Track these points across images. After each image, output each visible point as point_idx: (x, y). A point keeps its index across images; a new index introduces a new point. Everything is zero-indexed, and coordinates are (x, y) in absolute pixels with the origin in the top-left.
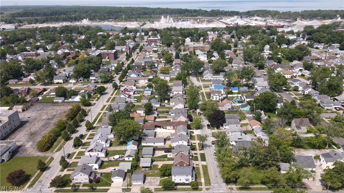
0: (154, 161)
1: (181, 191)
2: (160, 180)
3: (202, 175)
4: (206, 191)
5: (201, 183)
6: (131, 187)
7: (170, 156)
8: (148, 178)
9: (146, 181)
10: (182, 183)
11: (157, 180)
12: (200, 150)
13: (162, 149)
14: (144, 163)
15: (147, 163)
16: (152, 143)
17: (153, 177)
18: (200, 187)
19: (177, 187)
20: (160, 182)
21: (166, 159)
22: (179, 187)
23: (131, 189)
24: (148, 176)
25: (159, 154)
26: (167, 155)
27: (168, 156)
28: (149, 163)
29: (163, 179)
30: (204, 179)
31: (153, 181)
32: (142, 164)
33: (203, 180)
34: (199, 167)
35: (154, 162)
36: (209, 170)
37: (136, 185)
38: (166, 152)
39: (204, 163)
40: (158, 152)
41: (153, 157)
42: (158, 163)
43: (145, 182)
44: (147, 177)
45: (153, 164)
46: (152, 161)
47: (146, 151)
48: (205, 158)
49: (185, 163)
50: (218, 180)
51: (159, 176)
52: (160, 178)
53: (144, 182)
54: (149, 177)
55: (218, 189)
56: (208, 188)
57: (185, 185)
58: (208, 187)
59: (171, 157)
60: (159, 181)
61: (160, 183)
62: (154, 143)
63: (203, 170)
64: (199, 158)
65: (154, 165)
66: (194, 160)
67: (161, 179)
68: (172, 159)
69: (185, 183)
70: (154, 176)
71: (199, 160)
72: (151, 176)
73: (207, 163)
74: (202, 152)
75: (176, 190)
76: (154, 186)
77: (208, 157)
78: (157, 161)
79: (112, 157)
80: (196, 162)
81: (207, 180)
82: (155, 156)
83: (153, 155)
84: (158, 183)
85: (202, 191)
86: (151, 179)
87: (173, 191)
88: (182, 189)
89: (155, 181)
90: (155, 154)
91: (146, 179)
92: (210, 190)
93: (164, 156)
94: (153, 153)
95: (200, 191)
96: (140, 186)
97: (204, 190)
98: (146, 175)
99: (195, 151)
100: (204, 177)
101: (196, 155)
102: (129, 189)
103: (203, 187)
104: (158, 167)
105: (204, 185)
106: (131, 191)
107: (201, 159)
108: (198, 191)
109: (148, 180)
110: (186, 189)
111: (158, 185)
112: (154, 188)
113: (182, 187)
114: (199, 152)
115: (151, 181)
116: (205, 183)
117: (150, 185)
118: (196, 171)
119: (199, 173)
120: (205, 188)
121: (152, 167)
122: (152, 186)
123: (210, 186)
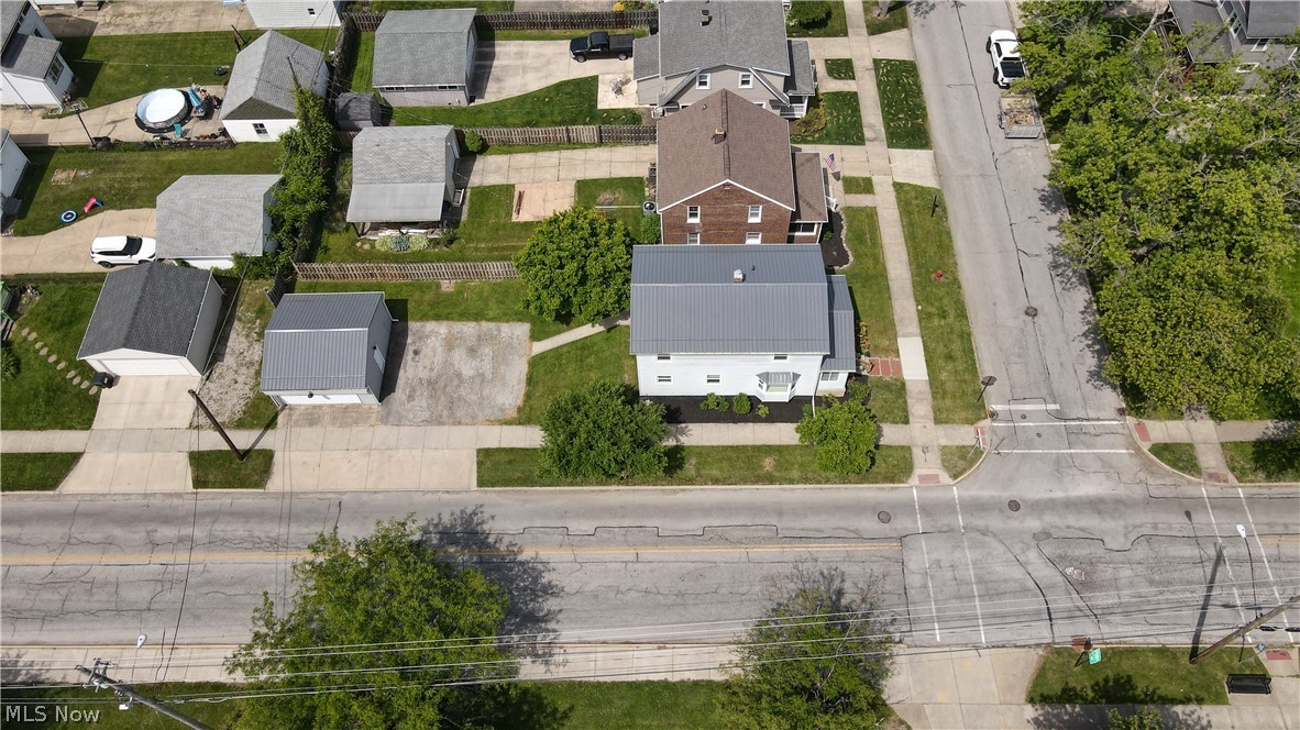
0: (484, 148)
1: (716, 481)
2: (535, 362)
3: (904, 306)
4: (945, 478)
5: (900, 388)
6: (270, 440)
7: (619, 91)
8: (422, 337)
9: (408, 372)
10: (728, 399)
11: (500, 359)
12: (875, 29)
13: (555, 26)
14: (384, 180)
15: (415, 179)
17: (468, 328)
18: (891, 434)
19: (685, 441)
20: (530, 381)
21: (587, 132)
22: (698, 435)
23: (268, 456)
24: (424, 317)
25: (525, 69)
26: (595, 79)
27: (607, 100)
28: (431, 180)
29: (557, 352)
30: (920, 339)
31: (467, 368)
32: (367, 200)
33: (912, 362)
34: (871, 214)
35: (480, 164)
36: (960, 244)
37: (312, 417)
38: (581, 51)
39: (913, 166)
40: (520, 55)
41: (480, 109)
42: (518, 170)
43: (401, 382)
44: (413, 326)
45: (475, 180)
46: (464, 156)
47: (406, 57)
48: (925, 116)
49: (761, 201)
50: (1051, 358)
51: (520, 317)
52: (536, 336)
53: (385, 386)
54: (430, 326)
55: (1058, 460)
56: (962, 452)
57: (757, 419)
59: (628, 101)
60: (518, 370)
61: (528, 396)
63: (912, 239)
64: (872, 115)
65: (484, 193)
66: (828, 138)
67: (541, 347)
68: (636, 129)
69: (753, 401)
70: (478, 316)
71: (867, 133)
72: (447, 318)
73: (939, 170)
74: (892, 47)
75: (674, 464)
76: (474, 421)
77: (944, 101)
78: (508, 147)
79: (125, 109)
80: (849, 160)
81: (950, 357)
82: (493, 94)
83: (477, 81)
84: (511, 394)
85: (914, 480)
86: (450, 345)
87: (651, 487)
88: (729, 459)
89: (482, 375)
90: (490, 73)
91: (410, 350)
92: (983, 468)
93: (569, 93)
94: (479, 63)
95: (892, 489)
96: (356, 422)
97: (924, 472)
98: (405, 302)
99: (835, 35)
100: (924, 317)
101: (843, 79)
102: (254, 455)
103: (919, 442)
104: (515, 218)
105: (923, 414)
106: (268, 477)
107: (887, 127)
108: (871, 485)
109: (424, 360)
110: (762, 467)
111: (515, 415)
112: (479, 451)
113: (730, 444)
114: (866, 51)
115: (447, 363)
116: (930, 397)
117: (441, 416)
118: (850, 253)
119: (875, 277)
120: (935, 444)
121: (465, 209)
122: (454, 424)
123: (975, 425)
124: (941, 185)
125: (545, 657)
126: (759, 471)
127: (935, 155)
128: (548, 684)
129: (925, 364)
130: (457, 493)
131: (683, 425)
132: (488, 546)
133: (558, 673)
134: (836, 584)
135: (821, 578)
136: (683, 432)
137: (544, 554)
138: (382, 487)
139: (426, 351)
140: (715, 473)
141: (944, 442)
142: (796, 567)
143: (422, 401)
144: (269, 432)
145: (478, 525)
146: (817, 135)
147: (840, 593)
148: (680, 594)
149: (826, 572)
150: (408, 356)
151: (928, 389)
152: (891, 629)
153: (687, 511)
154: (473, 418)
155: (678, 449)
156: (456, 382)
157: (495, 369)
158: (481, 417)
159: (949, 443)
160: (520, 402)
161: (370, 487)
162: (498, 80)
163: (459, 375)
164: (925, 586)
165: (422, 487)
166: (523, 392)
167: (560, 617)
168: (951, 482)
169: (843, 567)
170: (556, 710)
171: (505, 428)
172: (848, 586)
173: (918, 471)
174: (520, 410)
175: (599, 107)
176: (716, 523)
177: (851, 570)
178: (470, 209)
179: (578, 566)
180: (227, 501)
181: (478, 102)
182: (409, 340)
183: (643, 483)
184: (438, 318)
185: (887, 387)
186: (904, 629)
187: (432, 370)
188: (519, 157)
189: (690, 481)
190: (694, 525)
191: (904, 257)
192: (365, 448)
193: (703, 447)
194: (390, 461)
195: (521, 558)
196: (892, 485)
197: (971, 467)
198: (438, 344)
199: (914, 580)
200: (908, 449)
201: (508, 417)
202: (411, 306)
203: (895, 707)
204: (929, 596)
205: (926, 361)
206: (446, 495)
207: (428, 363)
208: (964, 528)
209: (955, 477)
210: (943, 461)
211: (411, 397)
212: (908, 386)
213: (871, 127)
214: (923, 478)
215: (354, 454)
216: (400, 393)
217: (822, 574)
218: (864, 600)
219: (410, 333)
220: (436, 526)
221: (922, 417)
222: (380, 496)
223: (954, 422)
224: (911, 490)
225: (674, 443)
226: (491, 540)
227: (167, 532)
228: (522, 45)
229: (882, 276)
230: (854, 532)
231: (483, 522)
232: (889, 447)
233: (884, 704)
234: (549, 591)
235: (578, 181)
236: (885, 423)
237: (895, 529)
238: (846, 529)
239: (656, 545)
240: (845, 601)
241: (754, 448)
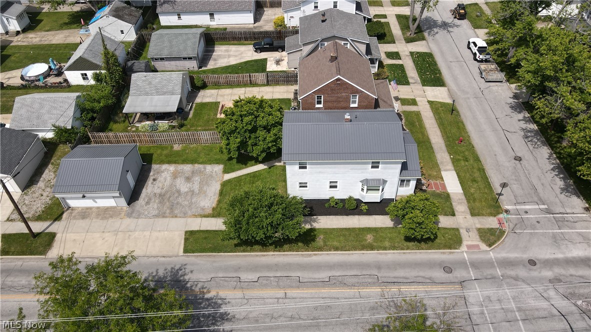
0: (204, 86)
1: (337, 249)
2: (224, 184)
3: (442, 156)
4: (484, 247)
5: (447, 197)
6: (56, 227)
7: (278, 62)
8: (159, 172)
9: (149, 189)
10: (343, 201)
11: (205, 182)
12: (409, 40)
13: (246, 39)
14: (147, 94)
15: (164, 94)
16: (201, 12)
17: (187, 168)
18: (445, 221)
19: (316, 225)
20: (221, 193)
21: (260, 77)
22: (324, 222)
23: (53, 236)
24: (162, 162)
25: (229, 56)
26: (266, 59)
27: (271, 67)
28: (173, 94)
29: (239, 179)
30: (454, 172)
31: (184, 187)
33: (452, 183)
34: (418, 114)
35: (202, 93)
36: (470, 127)
37: (85, 214)
38: (259, 49)
39: (438, 94)
40: (227, 51)
41: (204, 72)
42: (223, 96)
43: (143, 195)
44: (155, 167)
45: (198, 100)
46: (195, 85)
48: (440, 73)
49: (358, 91)
50: (535, 181)
51: (217, 162)
52: (226, 171)
53: (133, 197)
54: (165, 166)
55: (554, 237)
56: (491, 231)
57: (361, 213)
58: (491, 222)
59: (284, 67)
60: (216, 187)
61: (219, 202)
62: (212, 15)
63: (442, 125)
64: (412, 72)
65: (203, 105)
66: (393, 82)
67: (228, 177)
68: (288, 78)
69: (359, 202)
70: (193, 161)
71: (410, 80)
72: (175, 162)
73: (452, 95)
74: (419, 47)
75: (307, 239)
76: (185, 215)
77: (449, 68)
78: (217, 85)
79: (17, 73)
80: (404, 92)
81: (474, 181)
82: (211, 65)
83: (204, 60)
84: (210, 200)
85: (464, 248)
86: (175, 176)
87: (294, 253)
88: (344, 235)
89: (193, 191)
90: (211, 57)
91: (151, 178)
92: (507, 240)
93: (251, 65)
94: (206, 53)
95: (450, 253)
96: (111, 217)
97: (470, 243)
98: (152, 155)
99: (389, 43)
100: (455, 162)
101: (395, 59)
102: (43, 235)
103: (463, 226)
104: (219, 116)
105: (463, 211)
106: (49, 249)
107: (421, 78)
108: (437, 251)
109: (159, 185)
110: (366, 240)
111: (211, 212)
112: (186, 232)
113: (344, 227)
114: (406, 49)
115: (172, 185)
116: (466, 201)
117: (165, 213)
118: (408, 131)
119: (424, 142)
120: (474, 227)
121: (192, 112)
122: (172, 217)
123: (497, 217)
124: (453, 102)
126: (364, 243)
127: (448, 89)
129: (460, 184)
130: (170, 257)
131: (315, 217)
132: (187, 289)
134: (422, 312)
136: (315, 221)
137: (222, 294)
139: (160, 179)
140: (336, 244)
141: (479, 226)
142: (392, 301)
143: (154, 205)
144: (57, 223)
145: (181, 276)
147: (425, 318)
148: (314, 319)
150: (150, 181)
151: (464, 197)
153: (318, 267)
155: (312, 230)
156: (176, 195)
157: (201, 187)
158: (190, 213)
159: (482, 227)
160: (214, 205)
162: (215, 60)
163: (179, 191)
164: (482, 313)
165: (148, 254)
166: (217, 200)
168: (488, 249)
169: (424, 300)
171: (204, 219)
172: (429, 313)
173: (465, 243)
174: (214, 209)
175: (268, 70)
176: (337, 274)
177: (430, 303)
178: (194, 112)
179: (246, 301)
180: (20, 263)
181: (204, 69)
182: (151, 174)
183: (290, 251)
184: (169, 162)
185: (439, 196)
187: (163, 188)
188: (223, 90)
189: (320, 249)
190: (324, 275)
191: (439, 133)
192: (115, 231)
193: (328, 229)
194: (129, 238)
195: (207, 296)
196: (450, 250)
197: (499, 240)
198: (168, 175)
199: (475, 309)
200: (457, 230)
201: (206, 213)
202: (155, 157)
204: (486, 320)
205: (460, 183)
206: (163, 259)
207: (161, 185)
208: (502, 276)
209: (490, 246)
210: (481, 237)
211: (148, 203)
212: (451, 196)
213: (412, 78)
214: (469, 247)
215: (107, 234)
216: (141, 201)
218: (442, 323)
219: (152, 170)
220: (154, 277)
221: (463, 212)
223: (483, 215)
224: (462, 253)
225: (310, 227)
226: (189, 285)
228: (229, 47)
229: (427, 142)
230: (430, 278)
231: (185, 275)
232: (445, 228)
234: (225, 317)
236: (441, 215)
237: (456, 277)
238: (423, 277)
239: (298, 287)
240: (428, 323)
241: (360, 229)
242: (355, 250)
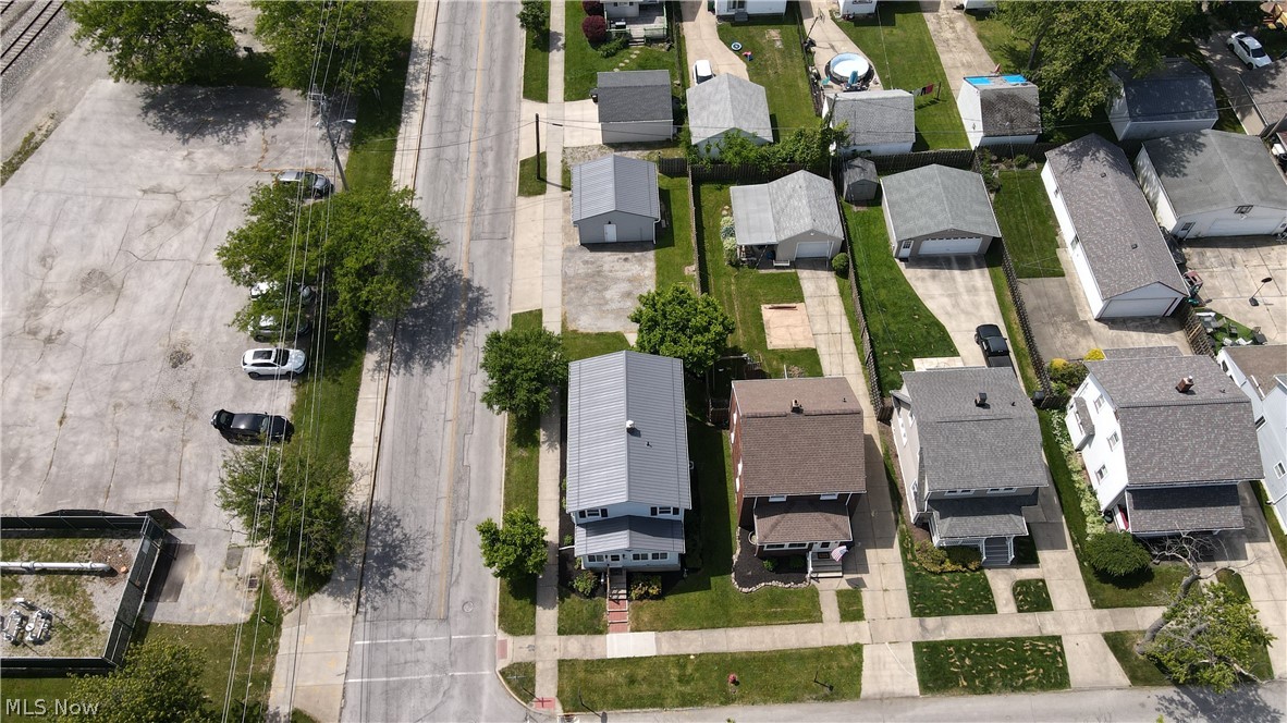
1: (508, 473)
2: (618, 336)
3: (694, 641)
4: (502, 664)
5: (595, 627)
6: (552, 190)
8: (640, 261)
9: (608, 259)
11: (620, 313)
13: (1019, 310)
14: (773, 201)
15: (777, 221)
17: (650, 289)
19: (543, 448)
20: (602, 335)
22: (549, 457)
23: (541, 192)
24: (658, 260)
26: (955, 354)
28: (778, 232)
30: (654, 654)
31: (613, 293)
32: (752, 196)
33: (624, 643)
34: (812, 616)
35: (826, 274)
38: (989, 338)
39: (889, 670)
40: (973, 289)
41: (893, 267)
42: (822, 304)
43: (600, 254)
44: (651, 254)
45: (805, 273)
47: (914, 191)
54: (651, 264)
56: (528, 683)
58: (546, 686)
60: (609, 326)
61: (587, 335)
62: (1077, 239)
65: (792, 282)
66: (914, 576)
67: (633, 338)
71: (931, 622)
72: (657, 274)
73: (886, 700)
74: (1090, 662)
75: (524, 440)
76: (566, 303)
80: (887, 598)
81: (632, 681)
82: (914, 273)
85: (501, 636)
86: (633, 279)
87: (506, 427)
88: (526, 481)
89: (606, 303)
90: (943, 269)
91: (629, 255)
92: (510, 703)
93: (928, 333)
94: (953, 259)
95: (493, 614)
97: (510, 646)
98: (672, 245)
99: (1091, 594)
100: (681, 661)
101: (1016, 599)
102: (543, 184)
103: (539, 643)
104: (763, 307)
105: (569, 649)
106: (526, 196)
107: (950, 643)
108: (498, 597)
109: (618, 266)
111: (570, 328)
112: (540, 311)
113: (540, 481)
114: (1074, 629)
115: (616, 280)
116: (585, 658)
117: (570, 283)
118: (754, 589)
119: (726, 613)
120: (537, 658)
121: (774, 271)
122: (563, 292)
123: (557, 700)
124: (866, 699)
125: (378, 367)
126: (514, 504)
127: (914, 697)
128: (359, 372)
129: (625, 656)
130: (509, 304)
131: (558, 446)
132: (465, 326)
133: (366, 377)
134: (410, 564)
135: (416, 553)
136: (551, 446)
137: (454, 361)
138: (516, 259)
139: (627, 265)
140: (515, 471)
141: (539, 666)
142: (429, 534)
143: (582, 269)
144: (560, 189)
145: (482, 318)
146: (916, 565)
147: (403, 567)
148: (416, 451)
149: (421, 556)
150: (623, 255)
151: (597, 656)
152: (368, 606)
153: (485, 452)
154: (568, 303)
155: (536, 443)
156: (599, 288)
157: (612, 311)
158: (567, 308)
159: (537, 671)
160: (581, 330)
161: (517, 253)
162: (934, 277)
163: (606, 289)
164: (403, 636)
165: (515, 282)
166: (590, 331)
167: (408, 375)
168: (499, 668)
169: (425, 570)
170: (340, 375)
171: (560, 325)
172: (408, 573)
173: (510, 639)
174: (575, 331)
175: (914, 360)
176: (473, 475)
177: (422, 577)
178: (773, 274)
179: (444, 383)
180: (511, 179)
181: (902, 266)
182: (637, 254)
183: (509, 420)
184: (659, 268)
185: (597, 614)
186: (368, 616)
187: (611, 271)
188: (837, 302)
189: (509, 453)
190: (472, 458)
191: (757, 648)
192: (545, 243)
193: (538, 462)
194: (534, 259)
195: (453, 347)
196: (497, 614)
197: (512, 689)
198: (634, 272)
199: (408, 628)
200: (532, 632)
201: (569, 325)
202: (669, 250)
203: (306, 602)
204: (394, 638)
205: (628, 658)
206: (507, 297)
207: (616, 268)
208: (452, 676)
209: (503, 673)
210: (520, 664)
211: (586, 262)
212: (598, 638)
213: (944, 627)
214: (503, 644)
215: (541, 238)
216: (588, 255)
217: (420, 554)
218: (395, 585)
219: (644, 253)
220: (482, 294)
221: (565, 648)
222: (509, 259)
223: (560, 678)
224: (493, 632)
225: (542, 440)
226: (469, 327)
227: (490, 157)
228: (987, 290)
229: (730, 621)
230: (457, 581)
231: (483, 321)
232: (534, 614)
233: (310, 593)
234: (428, 366)
235: (815, 350)
236: (560, 612)
237: (456, 616)
238: (459, 575)
239: (457, 433)
240: (396, 570)
241: (537, 499)
242: (505, 495)
